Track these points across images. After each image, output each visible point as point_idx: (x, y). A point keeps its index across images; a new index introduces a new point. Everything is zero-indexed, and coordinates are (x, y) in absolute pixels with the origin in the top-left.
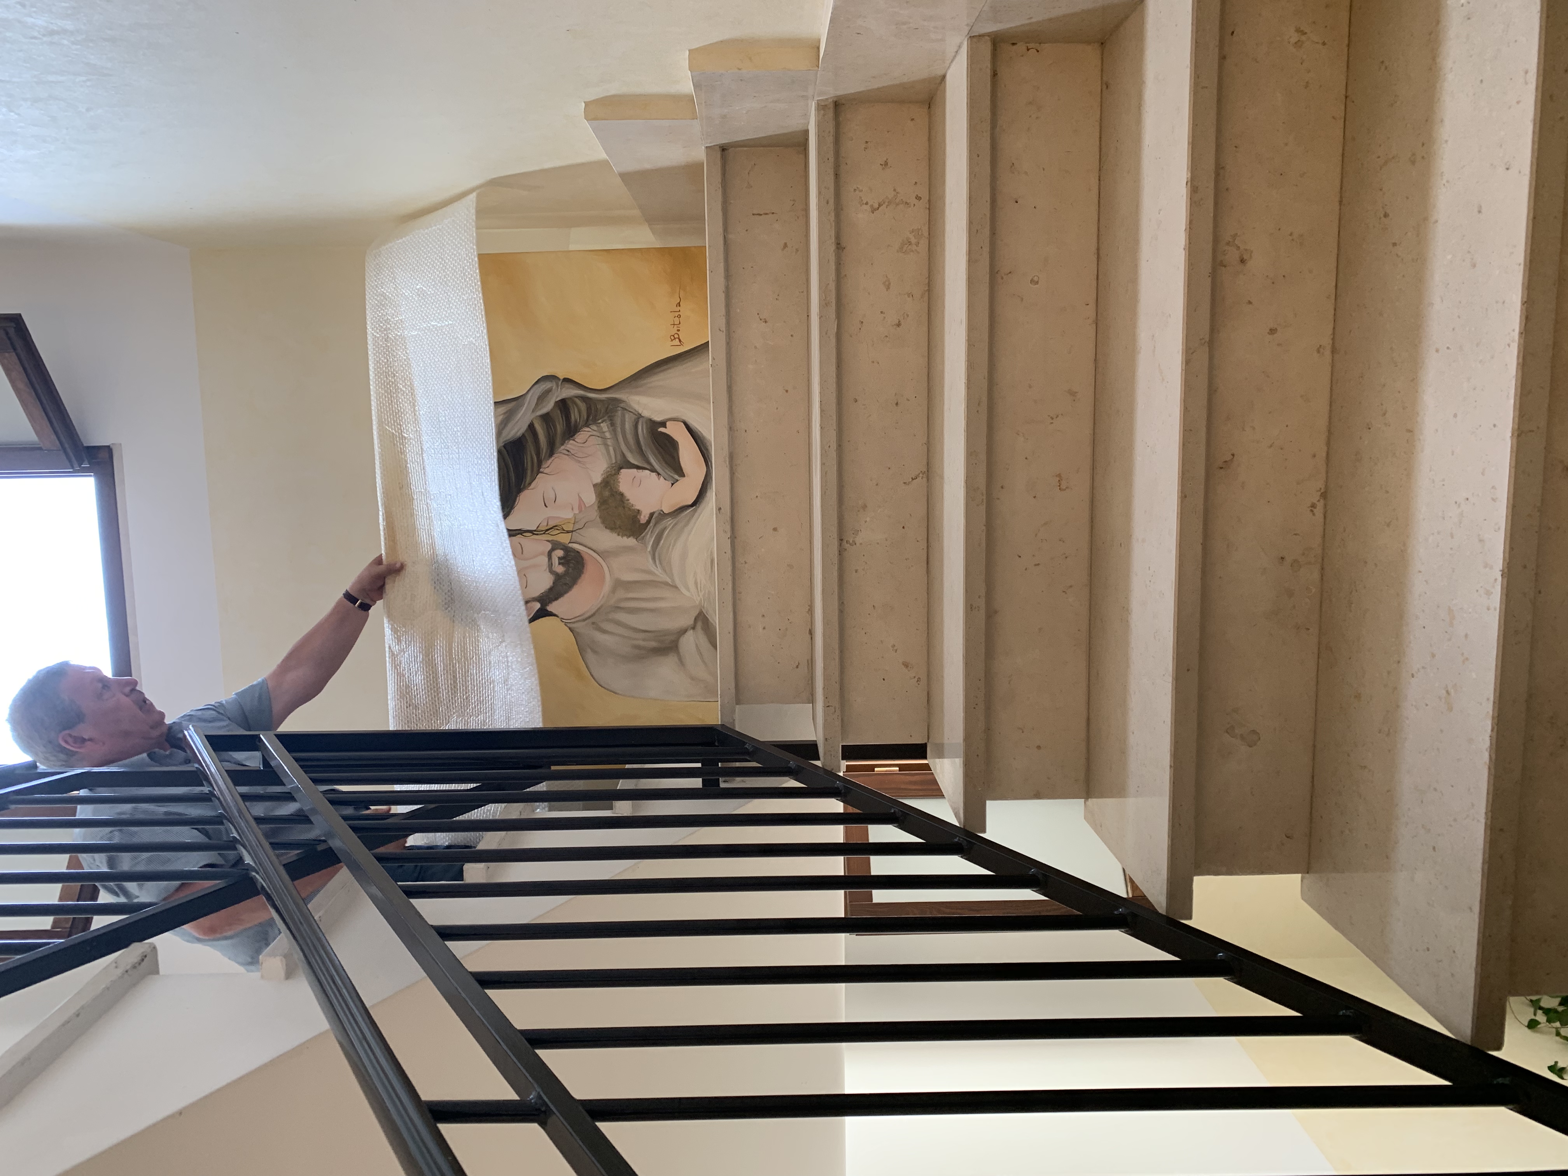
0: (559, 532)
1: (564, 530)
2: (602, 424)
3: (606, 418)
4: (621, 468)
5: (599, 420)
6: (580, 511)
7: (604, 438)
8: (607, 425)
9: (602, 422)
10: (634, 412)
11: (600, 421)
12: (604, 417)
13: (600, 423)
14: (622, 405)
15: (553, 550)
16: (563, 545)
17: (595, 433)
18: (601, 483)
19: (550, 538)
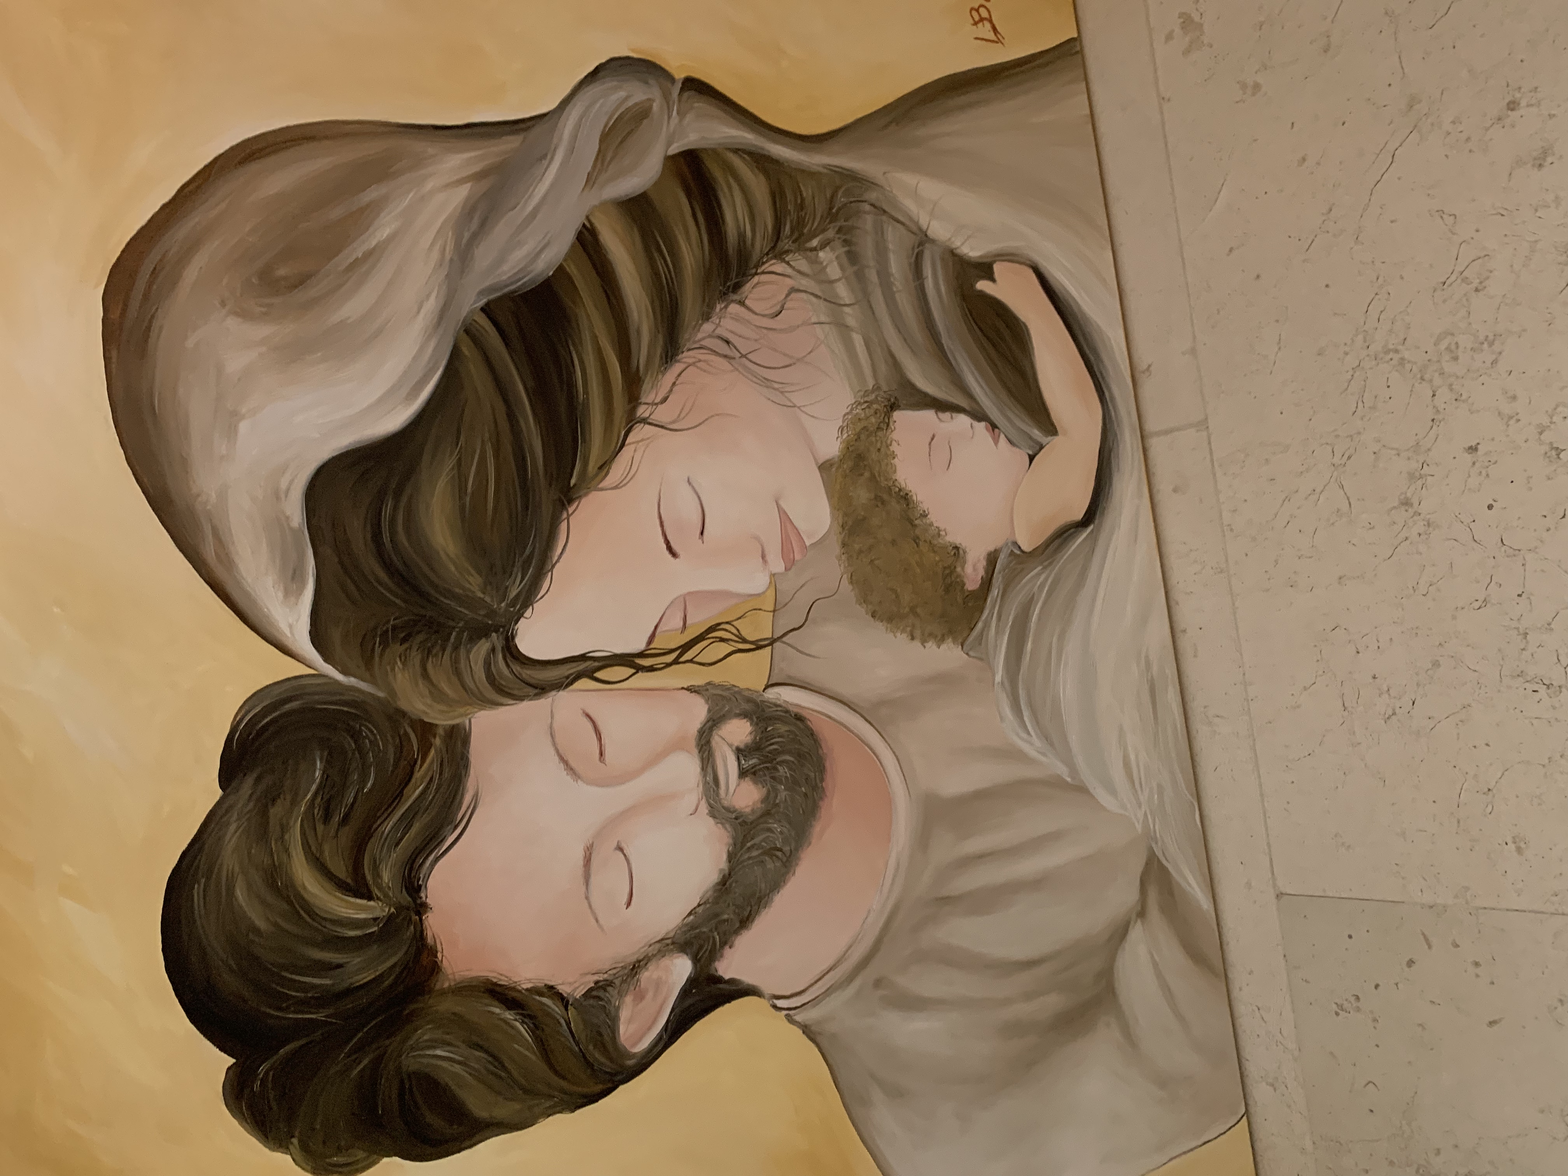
0: (726, 648)
1: (745, 641)
2: (821, 254)
3: (830, 233)
4: (893, 407)
5: (810, 239)
6: (790, 564)
7: (833, 302)
8: (837, 258)
9: (823, 246)
10: (907, 223)
11: (815, 243)
12: (824, 230)
13: (814, 249)
14: (872, 196)
15: (713, 723)
16: (749, 700)
17: (805, 283)
18: (842, 460)
19: (699, 677)
